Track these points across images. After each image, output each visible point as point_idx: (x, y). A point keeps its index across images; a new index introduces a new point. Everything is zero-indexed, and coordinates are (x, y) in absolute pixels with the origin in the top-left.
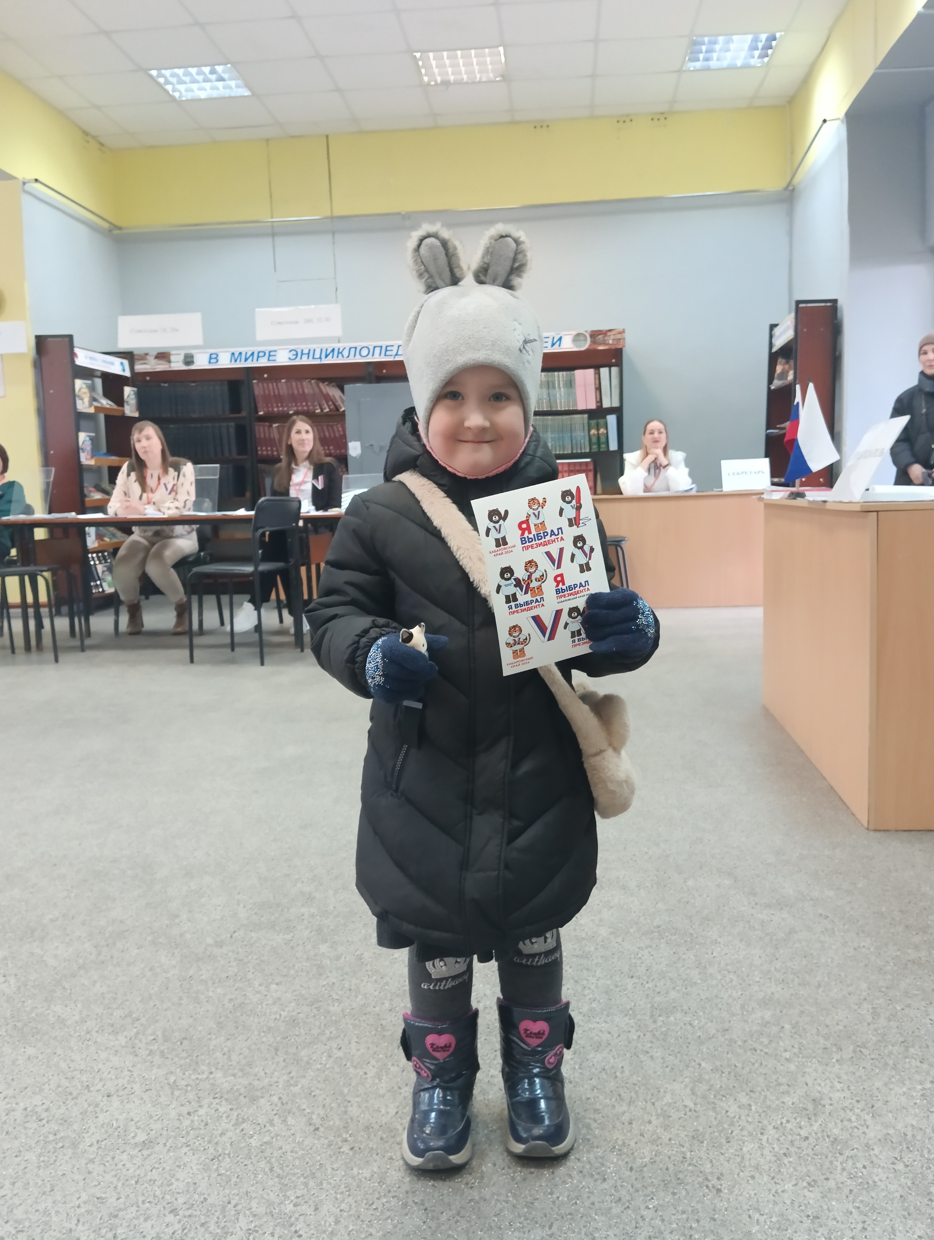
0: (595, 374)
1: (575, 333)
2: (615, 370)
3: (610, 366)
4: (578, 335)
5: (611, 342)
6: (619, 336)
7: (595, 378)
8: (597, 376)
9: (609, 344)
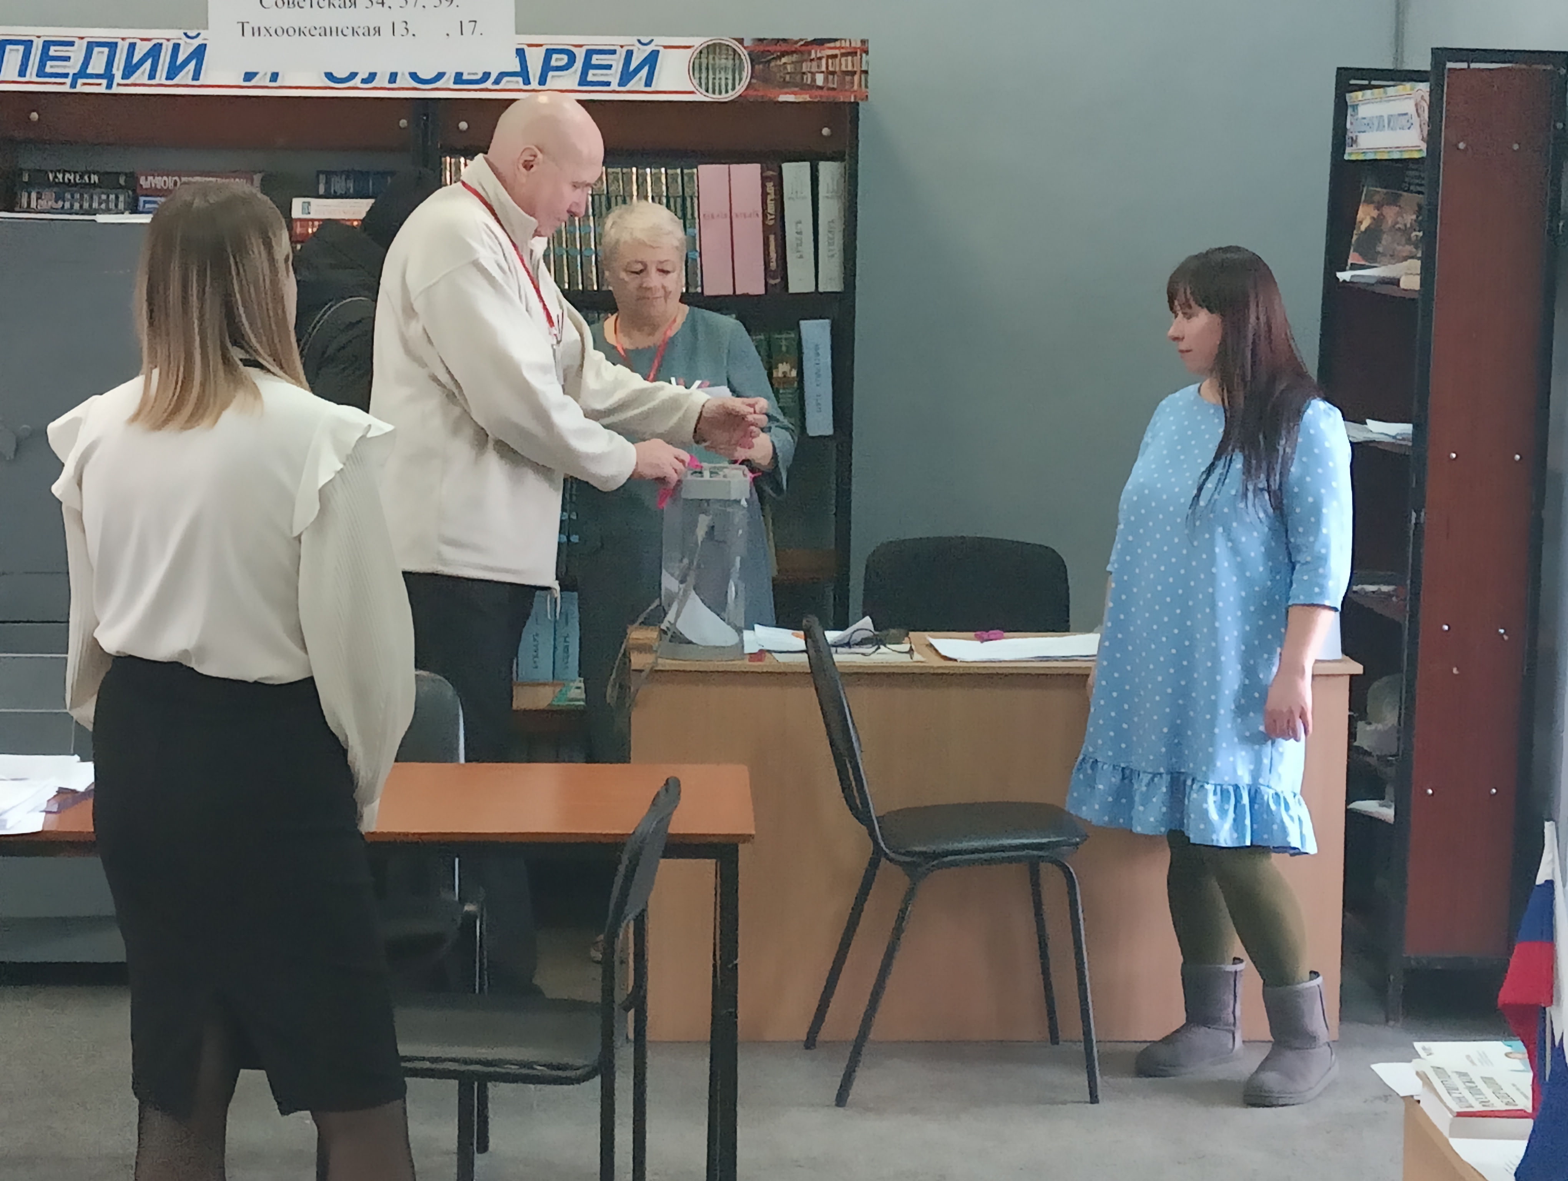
0: (764, 180)
1: (698, 42)
2: (829, 171)
3: (814, 159)
4: (712, 49)
5: (820, 80)
6: (847, 64)
7: (764, 195)
8: (770, 187)
9: (813, 86)
